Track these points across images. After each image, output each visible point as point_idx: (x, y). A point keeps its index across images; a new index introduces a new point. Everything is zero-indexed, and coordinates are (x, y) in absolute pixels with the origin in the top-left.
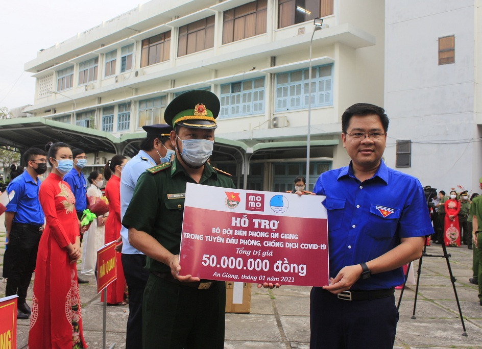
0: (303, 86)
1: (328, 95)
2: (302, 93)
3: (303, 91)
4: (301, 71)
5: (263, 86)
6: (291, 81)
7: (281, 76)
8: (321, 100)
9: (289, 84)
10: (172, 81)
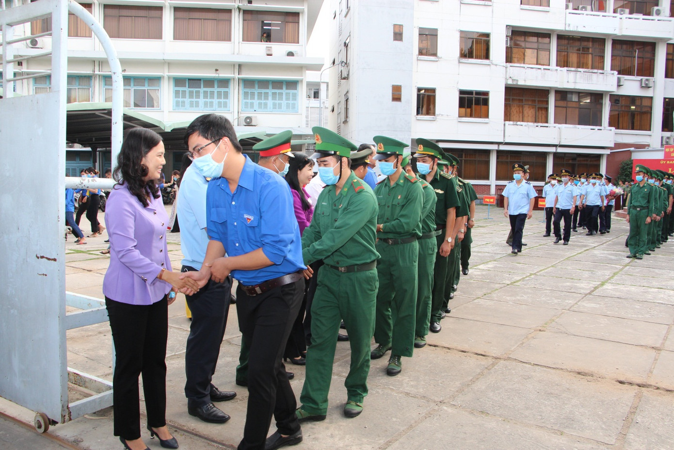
0: (270, 94)
1: (294, 105)
2: (269, 99)
3: (270, 98)
4: (269, 82)
5: (227, 87)
6: (258, 88)
7: (248, 83)
8: (288, 106)
9: (256, 91)
10: (99, 62)
